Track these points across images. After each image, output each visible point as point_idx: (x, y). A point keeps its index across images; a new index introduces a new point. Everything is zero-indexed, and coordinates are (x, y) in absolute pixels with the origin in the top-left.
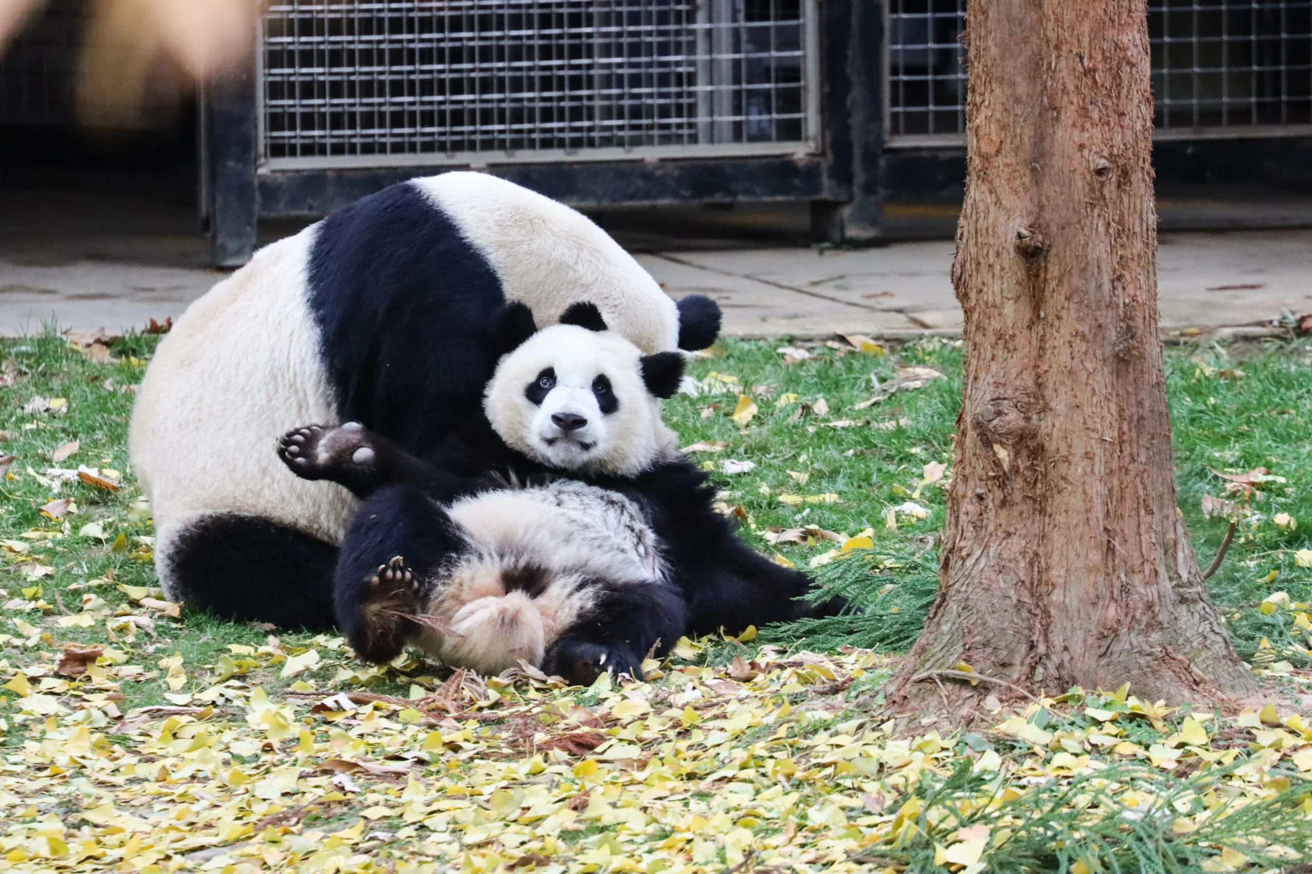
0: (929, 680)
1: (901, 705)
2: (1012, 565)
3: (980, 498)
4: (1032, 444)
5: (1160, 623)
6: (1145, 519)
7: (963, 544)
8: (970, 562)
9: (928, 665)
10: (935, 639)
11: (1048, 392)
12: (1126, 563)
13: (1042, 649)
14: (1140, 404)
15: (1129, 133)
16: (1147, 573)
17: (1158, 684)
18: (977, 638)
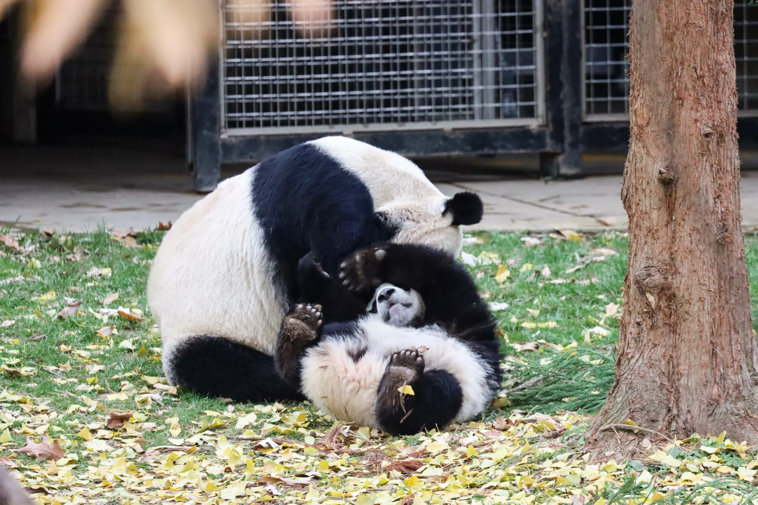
0: (609, 430)
1: (594, 445)
2: (657, 363)
3: (639, 324)
4: (668, 293)
5: (744, 397)
6: (734, 336)
7: (629, 351)
8: (633, 361)
9: (609, 421)
10: (613, 406)
11: (678, 263)
12: (723, 362)
13: (675, 411)
14: (731, 269)
15: (723, 113)
16: (736, 367)
17: (742, 432)
18: (638, 406)
